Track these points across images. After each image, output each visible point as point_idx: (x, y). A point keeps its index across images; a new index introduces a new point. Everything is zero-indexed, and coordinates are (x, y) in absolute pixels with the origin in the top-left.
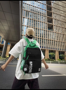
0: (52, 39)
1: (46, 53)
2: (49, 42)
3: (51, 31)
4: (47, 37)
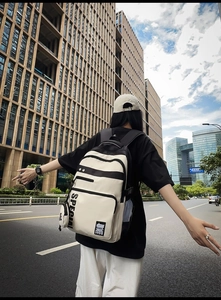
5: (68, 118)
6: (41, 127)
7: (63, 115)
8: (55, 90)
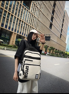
0: (24, 21)
1: (12, 37)
2: (20, 23)
3: (27, 9)
4: (19, 15)
5: (33, 23)
6: (23, 25)
7: (31, 22)
8: (29, 12)
